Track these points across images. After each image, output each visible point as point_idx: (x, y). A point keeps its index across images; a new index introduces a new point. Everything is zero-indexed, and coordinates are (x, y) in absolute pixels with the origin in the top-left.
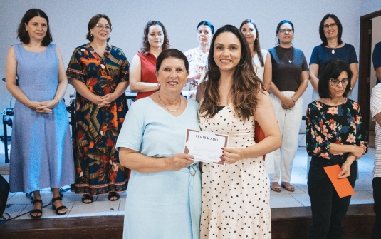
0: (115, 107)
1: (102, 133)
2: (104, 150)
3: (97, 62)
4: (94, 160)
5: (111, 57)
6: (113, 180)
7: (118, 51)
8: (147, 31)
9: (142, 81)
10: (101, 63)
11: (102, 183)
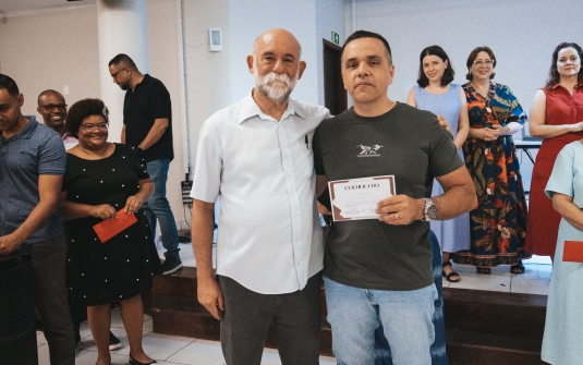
0: (504, 159)
1: (489, 191)
2: (492, 212)
3: (481, 105)
4: (479, 224)
5: (496, 97)
6: (503, 249)
7: (505, 89)
8: (555, 56)
9: (546, 123)
10: (487, 106)
11: (488, 253)
